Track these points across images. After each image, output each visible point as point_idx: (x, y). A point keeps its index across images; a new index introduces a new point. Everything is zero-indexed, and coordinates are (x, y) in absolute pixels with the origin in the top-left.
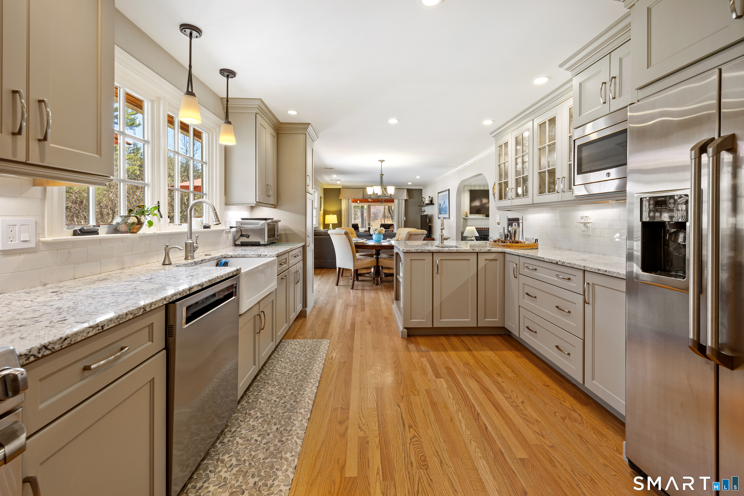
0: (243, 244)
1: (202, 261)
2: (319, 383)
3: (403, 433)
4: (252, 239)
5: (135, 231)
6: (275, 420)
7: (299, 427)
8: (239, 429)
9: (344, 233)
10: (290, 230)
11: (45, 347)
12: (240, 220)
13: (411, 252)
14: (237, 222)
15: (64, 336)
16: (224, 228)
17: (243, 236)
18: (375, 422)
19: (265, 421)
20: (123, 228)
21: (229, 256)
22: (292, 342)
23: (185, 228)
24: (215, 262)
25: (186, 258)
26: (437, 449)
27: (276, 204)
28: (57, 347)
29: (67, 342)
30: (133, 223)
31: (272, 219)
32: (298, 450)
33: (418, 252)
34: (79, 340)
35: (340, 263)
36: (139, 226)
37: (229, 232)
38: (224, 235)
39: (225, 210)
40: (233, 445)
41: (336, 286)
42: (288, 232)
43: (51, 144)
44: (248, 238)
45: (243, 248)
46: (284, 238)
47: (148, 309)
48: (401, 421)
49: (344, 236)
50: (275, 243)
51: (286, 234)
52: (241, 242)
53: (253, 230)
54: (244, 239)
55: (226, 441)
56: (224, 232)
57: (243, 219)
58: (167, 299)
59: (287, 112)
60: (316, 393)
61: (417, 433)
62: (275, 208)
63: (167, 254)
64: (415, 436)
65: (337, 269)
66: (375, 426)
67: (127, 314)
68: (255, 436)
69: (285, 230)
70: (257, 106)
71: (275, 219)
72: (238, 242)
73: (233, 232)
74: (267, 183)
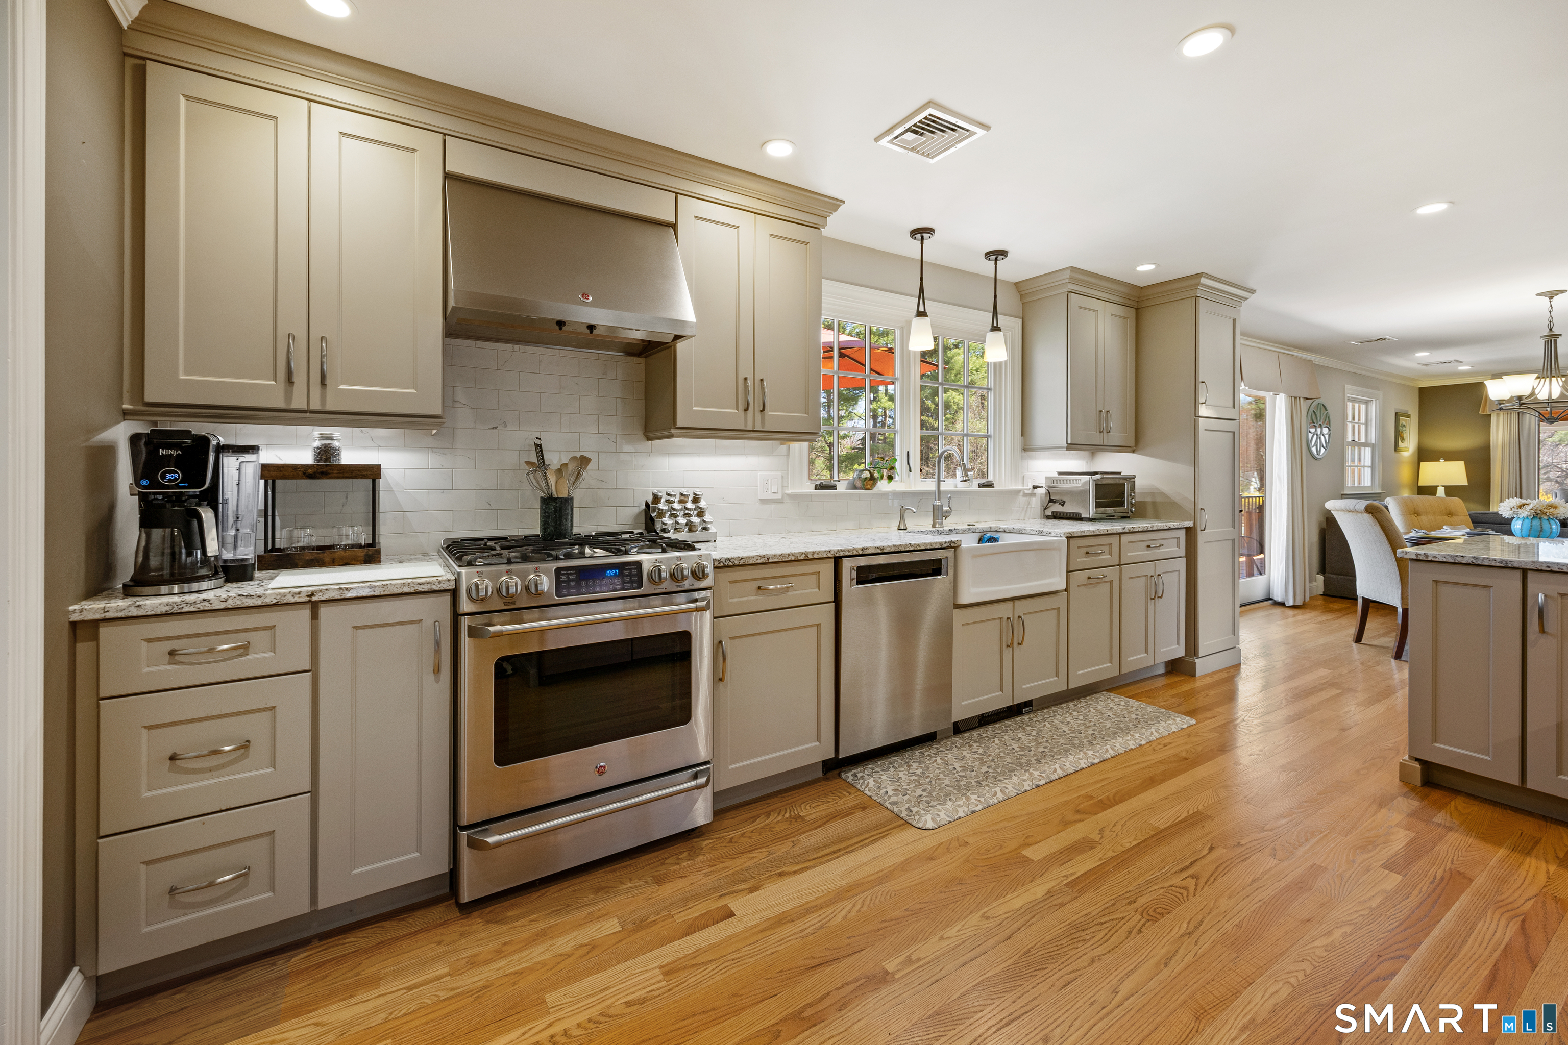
0: (1056, 516)
1: (951, 530)
2: (1100, 762)
3: (1169, 874)
4: (1068, 508)
5: (868, 487)
6: (993, 764)
7: (1014, 784)
8: (947, 752)
9: (1363, 508)
10: (1163, 494)
11: (729, 559)
12: (1056, 475)
13: (1431, 561)
14: (1046, 478)
15: (741, 556)
16: (1021, 488)
17: (1054, 502)
18: (1135, 839)
19: (981, 759)
20: (858, 484)
21: (1001, 530)
22: (1116, 700)
23: (930, 485)
24: (977, 536)
25: (934, 526)
26: (1206, 921)
27: (1132, 444)
28: (736, 562)
29: (742, 561)
30: (866, 478)
31: (1120, 473)
32: (991, 801)
33: (1461, 564)
34: (750, 563)
35: (1365, 587)
36: (872, 482)
37: (1034, 495)
38: (1021, 499)
39: (1022, 458)
40: (929, 760)
41: (1354, 645)
42: (1158, 499)
43: (769, 412)
44: (1063, 505)
45: (1056, 522)
46: (1150, 510)
47: (810, 557)
48: (1187, 863)
49: (1367, 517)
50: (1128, 517)
51: (1154, 504)
52: (1053, 512)
53: (1071, 493)
54: (1057, 508)
55: (926, 754)
56: (1021, 494)
57: (1060, 473)
58: (832, 553)
59: (1135, 269)
60: (1082, 769)
61: (1196, 889)
62: (1133, 452)
63: (902, 517)
64: (1185, 888)
65: (1360, 601)
66: (1130, 842)
67: (789, 555)
68: (957, 766)
69: (1152, 494)
70: (1067, 281)
71: (1126, 472)
72: (1049, 512)
73: (1041, 495)
74: (1099, 409)
